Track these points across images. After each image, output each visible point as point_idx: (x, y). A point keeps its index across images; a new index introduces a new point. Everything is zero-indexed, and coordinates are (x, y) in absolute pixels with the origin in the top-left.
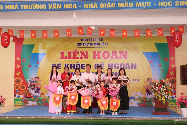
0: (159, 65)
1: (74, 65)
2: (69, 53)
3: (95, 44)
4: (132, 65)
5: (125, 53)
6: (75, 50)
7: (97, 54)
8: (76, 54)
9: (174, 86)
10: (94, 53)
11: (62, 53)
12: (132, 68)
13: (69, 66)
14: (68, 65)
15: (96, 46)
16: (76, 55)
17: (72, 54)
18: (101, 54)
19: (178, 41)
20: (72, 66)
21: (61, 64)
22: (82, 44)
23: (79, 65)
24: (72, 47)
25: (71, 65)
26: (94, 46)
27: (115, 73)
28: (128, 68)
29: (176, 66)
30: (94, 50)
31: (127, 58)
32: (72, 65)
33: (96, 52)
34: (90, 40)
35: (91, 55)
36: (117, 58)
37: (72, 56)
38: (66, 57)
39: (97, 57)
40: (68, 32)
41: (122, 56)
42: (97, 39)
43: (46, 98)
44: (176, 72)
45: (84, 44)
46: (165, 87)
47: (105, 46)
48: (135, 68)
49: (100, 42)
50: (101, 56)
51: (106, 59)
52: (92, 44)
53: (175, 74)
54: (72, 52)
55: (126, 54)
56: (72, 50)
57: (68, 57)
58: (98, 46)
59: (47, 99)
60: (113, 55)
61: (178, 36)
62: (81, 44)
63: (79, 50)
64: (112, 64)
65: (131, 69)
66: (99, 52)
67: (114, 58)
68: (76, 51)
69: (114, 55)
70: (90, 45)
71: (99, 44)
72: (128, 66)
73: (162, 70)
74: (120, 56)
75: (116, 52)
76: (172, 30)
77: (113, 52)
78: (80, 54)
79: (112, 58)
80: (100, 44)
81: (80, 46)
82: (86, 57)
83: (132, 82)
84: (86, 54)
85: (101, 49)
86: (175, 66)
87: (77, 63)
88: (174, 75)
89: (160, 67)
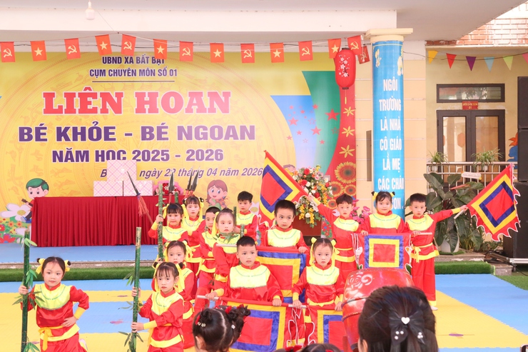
0: (314, 128)
1: (83, 129)
2: (70, 97)
3: (142, 72)
4: (243, 128)
5: (223, 98)
6: (86, 89)
7: (147, 98)
8: (89, 99)
9: (352, 183)
10: (140, 96)
11: (49, 97)
12: (243, 138)
13: (70, 133)
14: (67, 129)
15: (145, 78)
16: (90, 103)
17: (77, 101)
18: (159, 99)
19: (346, 75)
20: (79, 134)
21: (45, 128)
22: (104, 70)
23: (99, 130)
24: (77, 80)
25: (75, 129)
26: (138, 77)
27: (198, 151)
28: (231, 139)
29: (357, 133)
30: (138, 88)
31: (230, 111)
32: (79, 131)
33: (144, 94)
34: (126, 61)
35: (129, 102)
36: (201, 109)
37: (77, 106)
38: (61, 107)
39: (147, 107)
40: (70, 48)
41: (216, 106)
42: (147, 58)
43: (4, 222)
44: (357, 148)
45: (111, 73)
46: (315, 185)
47: (168, 77)
48: (252, 136)
49: (156, 67)
50: (159, 106)
51: (173, 115)
52: (134, 73)
53: (354, 153)
54: (77, 95)
55: (227, 100)
56: (78, 89)
57: (65, 107)
58: (150, 78)
59: (6, 224)
60: (191, 104)
61: (346, 62)
62: (101, 70)
63: (98, 89)
64: (190, 128)
65: (239, 141)
66: (153, 96)
67: (195, 111)
68: (88, 91)
69: (195, 101)
70: (128, 75)
71: (153, 73)
72: (231, 133)
73: (322, 142)
74: (212, 105)
75: (201, 94)
76: (333, 47)
77: (192, 95)
78: (100, 99)
79: (189, 110)
80: (157, 72)
81: (100, 78)
82: (118, 109)
83: (243, 175)
84: (116, 99)
85: (158, 86)
86: (354, 133)
87: (93, 125)
88: (352, 155)
89: (316, 134)
